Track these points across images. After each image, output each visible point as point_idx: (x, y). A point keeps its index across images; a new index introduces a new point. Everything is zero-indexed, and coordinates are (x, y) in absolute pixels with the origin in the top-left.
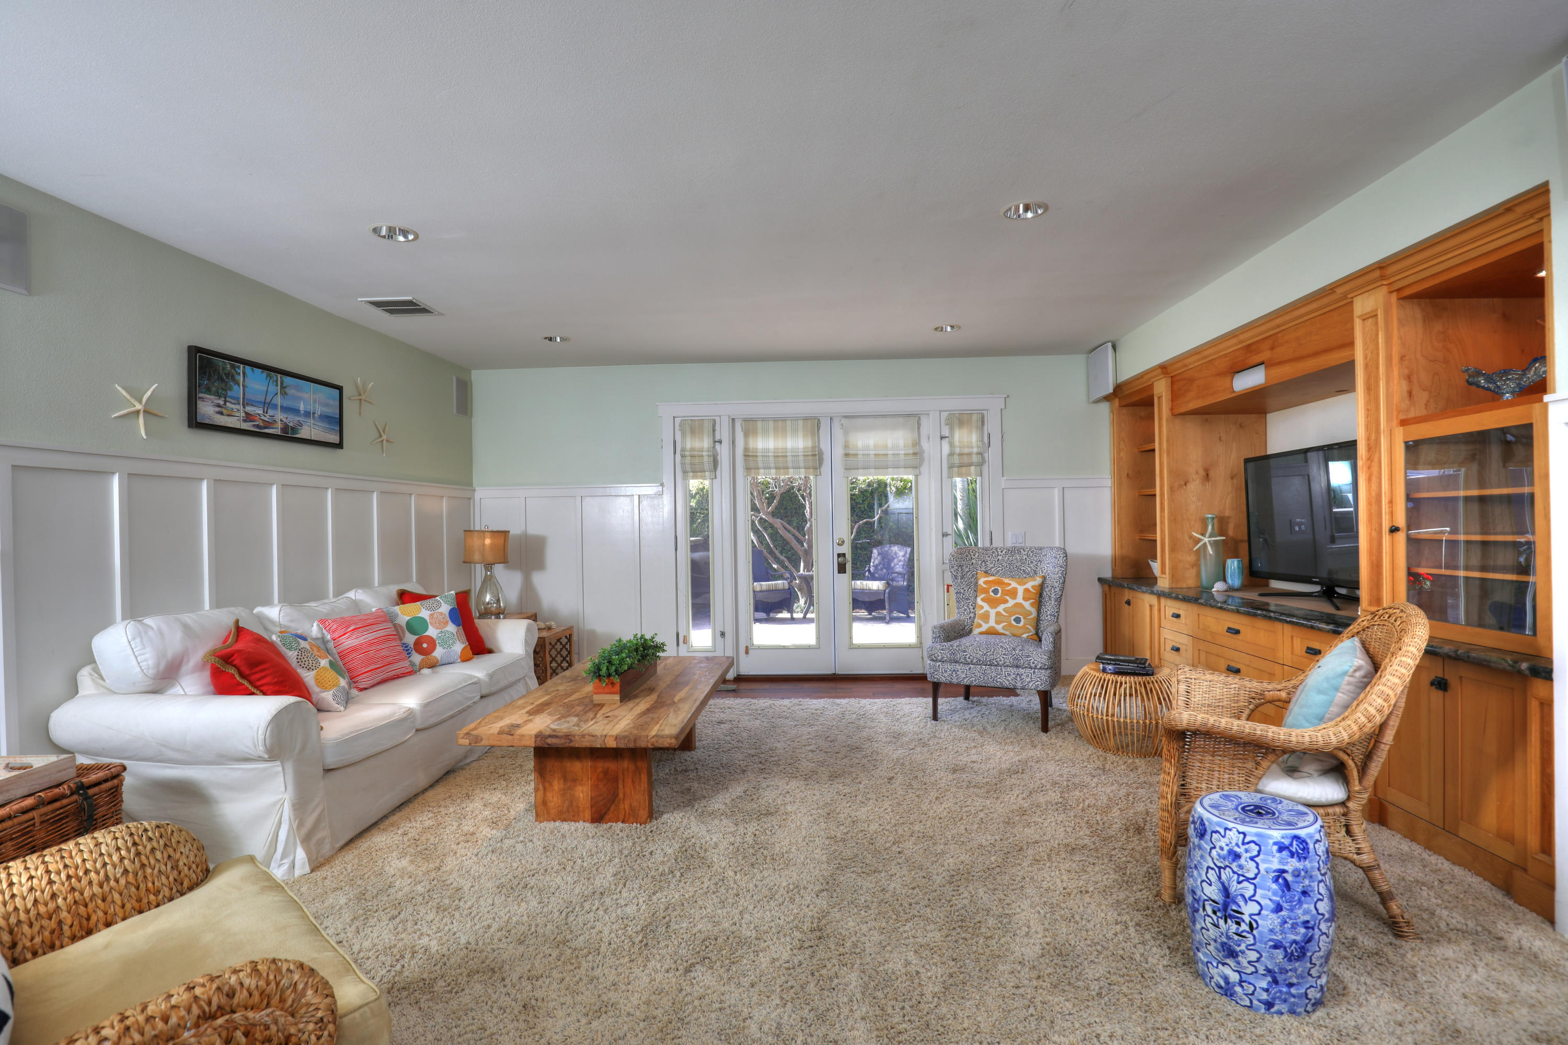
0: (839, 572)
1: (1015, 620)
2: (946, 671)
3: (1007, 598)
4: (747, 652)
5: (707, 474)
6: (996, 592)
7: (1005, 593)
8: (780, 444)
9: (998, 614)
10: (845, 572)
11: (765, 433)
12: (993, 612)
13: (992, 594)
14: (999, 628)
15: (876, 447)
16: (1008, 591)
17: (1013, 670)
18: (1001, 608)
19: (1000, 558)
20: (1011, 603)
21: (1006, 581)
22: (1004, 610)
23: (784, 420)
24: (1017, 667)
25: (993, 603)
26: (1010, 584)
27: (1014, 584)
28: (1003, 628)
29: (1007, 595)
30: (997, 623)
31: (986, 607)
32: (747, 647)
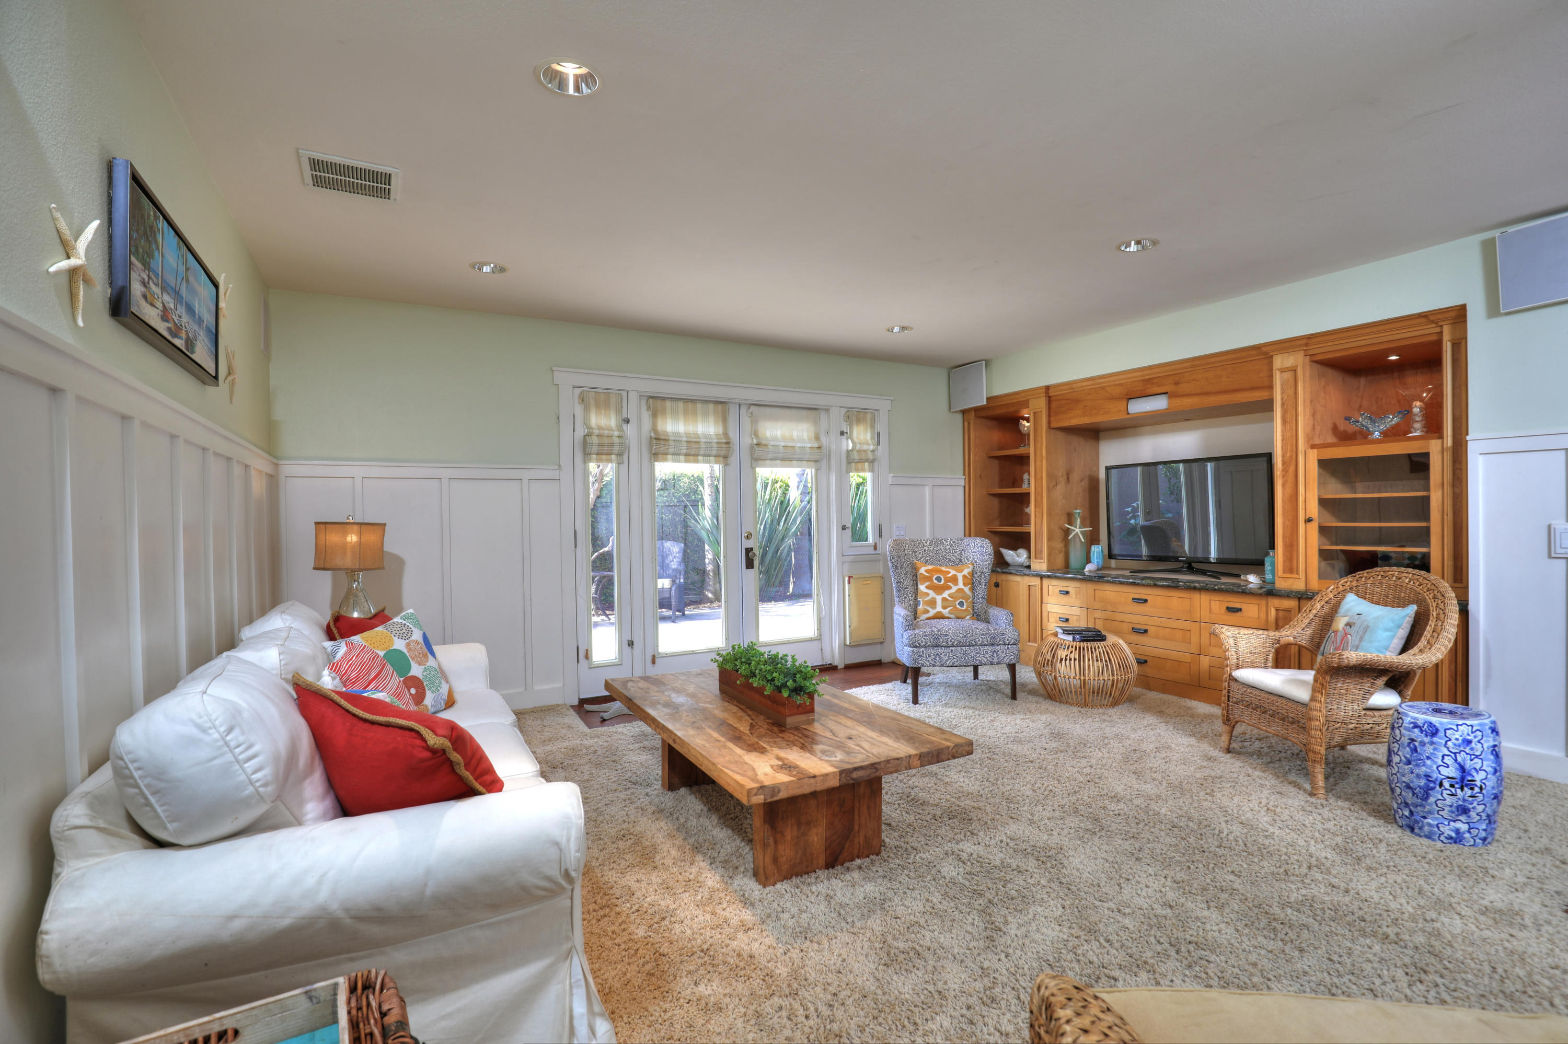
0: (747, 568)
1: (959, 604)
3: (950, 584)
4: (654, 662)
5: (613, 457)
6: (939, 579)
7: (947, 580)
8: (691, 429)
9: (944, 599)
10: (752, 567)
11: (675, 413)
12: (939, 598)
13: (936, 581)
14: (946, 612)
15: (784, 439)
16: (950, 578)
18: (946, 594)
19: (926, 548)
20: (954, 589)
21: (944, 569)
22: (949, 595)
23: (694, 401)
25: (939, 590)
26: (949, 572)
27: (953, 572)
28: (950, 612)
29: (949, 582)
30: (944, 607)
31: (932, 594)
32: (654, 656)
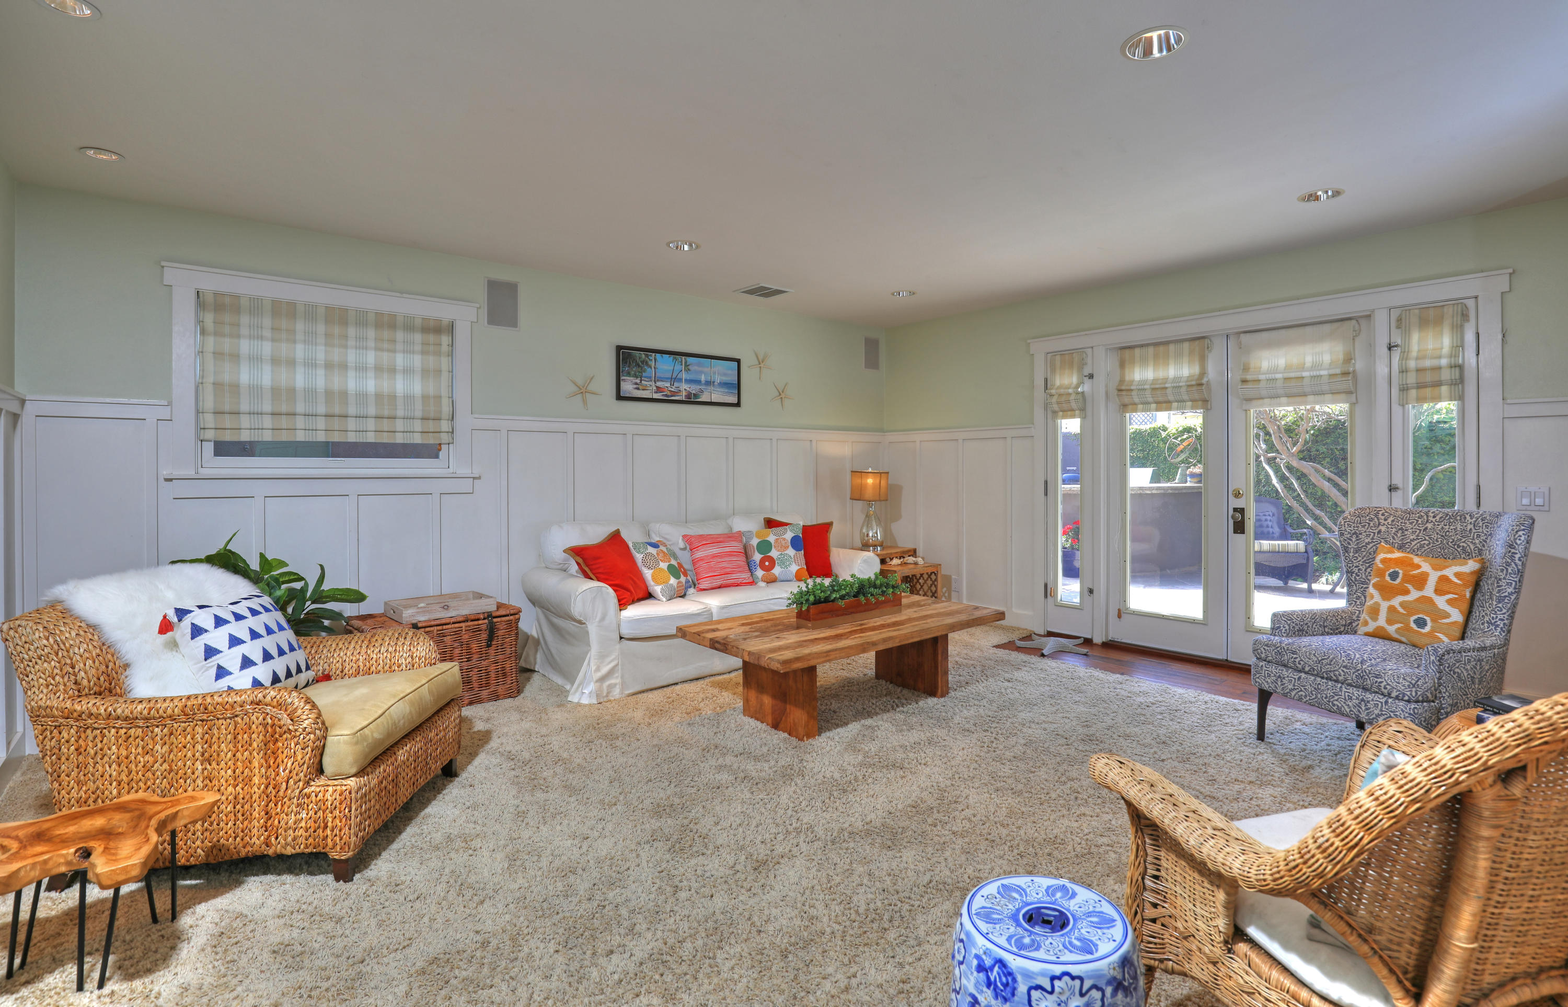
0: (1235, 532)
1: (1416, 622)
2: (1269, 676)
3: (1410, 587)
4: (1119, 616)
5: (1077, 412)
6: (1394, 576)
7: (1408, 579)
8: (1161, 374)
9: (1392, 609)
10: (1243, 532)
11: (1144, 361)
12: (1384, 605)
13: (1388, 578)
14: (1392, 629)
15: (1288, 368)
16: (1414, 576)
17: (1356, 692)
18: (1396, 601)
19: (1429, 526)
20: (1414, 595)
21: (1417, 560)
22: (1402, 604)
23: (1167, 343)
24: (1365, 689)
25: (1387, 592)
26: (1419, 567)
27: (1426, 567)
28: (1397, 630)
29: (1409, 582)
30: (1390, 622)
31: (1378, 596)
32: (1119, 610)
